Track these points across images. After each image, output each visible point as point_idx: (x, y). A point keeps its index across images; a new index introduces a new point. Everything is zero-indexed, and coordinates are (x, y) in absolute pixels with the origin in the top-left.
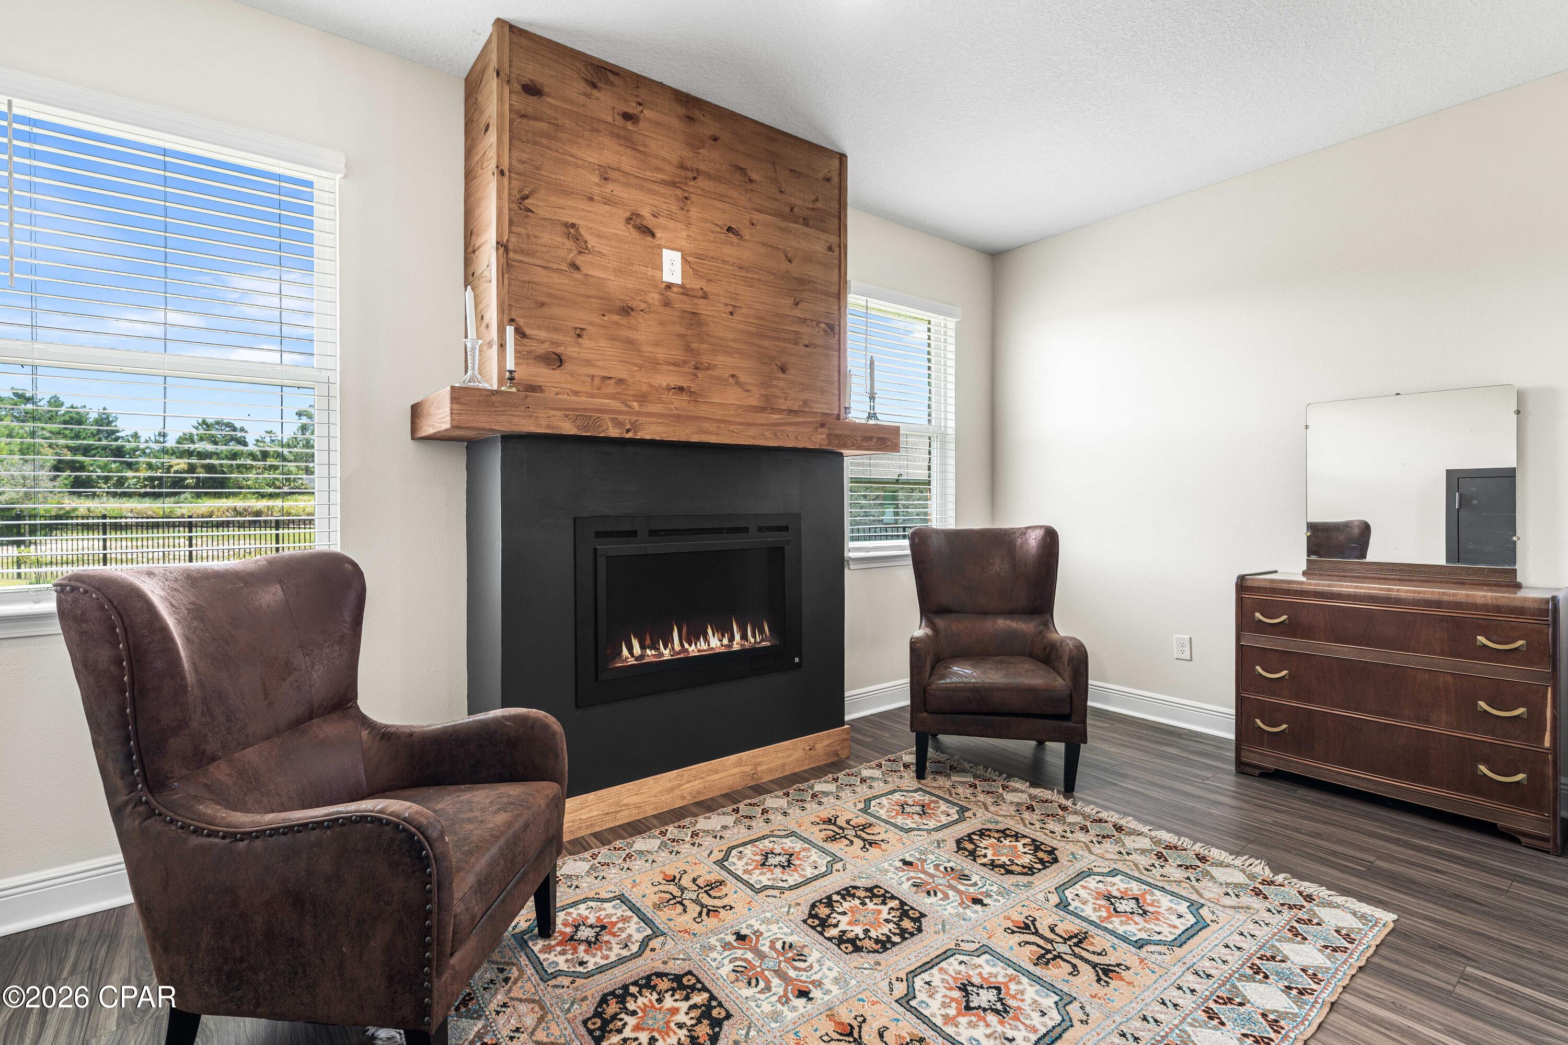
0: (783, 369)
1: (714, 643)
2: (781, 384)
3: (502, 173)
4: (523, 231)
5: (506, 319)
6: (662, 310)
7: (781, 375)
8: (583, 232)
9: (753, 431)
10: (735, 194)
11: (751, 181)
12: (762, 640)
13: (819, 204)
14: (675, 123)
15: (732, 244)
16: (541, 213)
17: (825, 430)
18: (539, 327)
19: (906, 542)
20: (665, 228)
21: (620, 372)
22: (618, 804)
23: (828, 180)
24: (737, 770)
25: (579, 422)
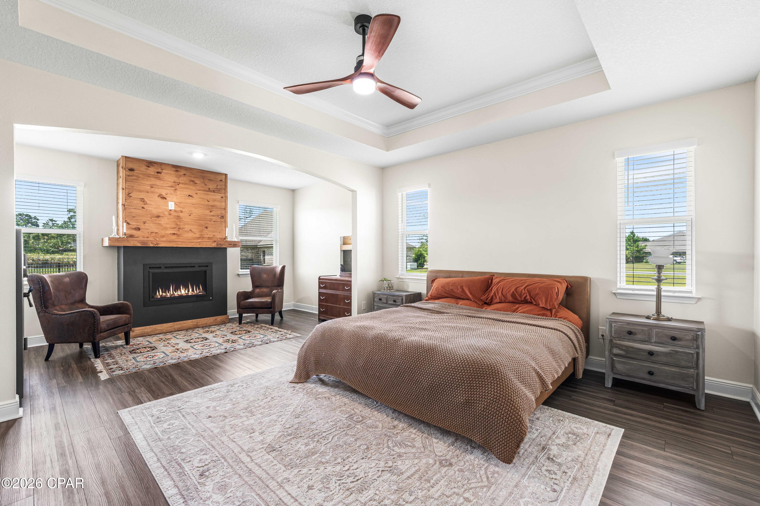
0: (207, 228)
1: (183, 292)
2: (206, 231)
3: (123, 189)
4: (129, 201)
5: (124, 221)
6: (169, 216)
7: (206, 229)
8: (145, 200)
9: (193, 244)
10: (191, 187)
11: (196, 183)
12: (199, 292)
13: (218, 187)
14: (172, 172)
15: (190, 199)
16: (134, 197)
17: (216, 243)
18: (133, 222)
19: (249, 270)
20: (169, 197)
21: (156, 231)
22: (155, 329)
23: (221, 181)
24: (192, 323)
25: (142, 243)
